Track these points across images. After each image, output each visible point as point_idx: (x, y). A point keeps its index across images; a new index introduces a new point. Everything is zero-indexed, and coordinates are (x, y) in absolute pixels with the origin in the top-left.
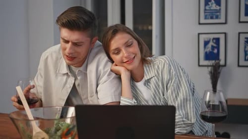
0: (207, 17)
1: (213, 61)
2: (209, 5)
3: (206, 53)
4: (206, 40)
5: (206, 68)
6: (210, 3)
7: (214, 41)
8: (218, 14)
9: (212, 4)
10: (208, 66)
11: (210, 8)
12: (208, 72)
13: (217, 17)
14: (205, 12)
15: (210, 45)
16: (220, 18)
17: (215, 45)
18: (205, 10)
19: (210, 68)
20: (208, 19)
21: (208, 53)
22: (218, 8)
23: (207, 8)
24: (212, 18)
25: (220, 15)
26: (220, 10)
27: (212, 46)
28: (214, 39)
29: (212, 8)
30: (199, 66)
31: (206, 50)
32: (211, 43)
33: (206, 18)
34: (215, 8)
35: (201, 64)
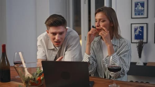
0: (136, 14)
1: (139, 40)
2: (137, 7)
3: (136, 35)
4: (136, 27)
6: (138, 6)
8: (143, 12)
9: (139, 6)
10: (136, 43)
11: (138, 8)
12: (136, 46)
13: (142, 14)
15: (138, 31)
16: (144, 15)
17: (141, 31)
18: (135, 10)
20: (137, 15)
21: (137, 35)
22: (143, 9)
23: (136, 9)
24: (139, 15)
25: (144, 13)
26: (144, 10)
27: (139, 31)
28: (140, 27)
29: (139, 9)
31: (135, 34)
33: (135, 15)
34: (141, 9)
35: (132, 42)
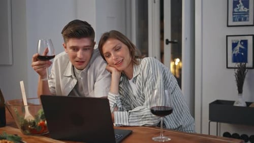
0: (236, 19)
1: (239, 64)
2: (237, 7)
3: (234, 55)
4: (234, 42)
5: (234, 69)
6: (238, 5)
7: (242, 43)
8: (246, 16)
9: (240, 6)
10: (235, 68)
11: (238, 10)
12: (235, 74)
13: (245, 20)
14: (233, 15)
15: (237, 48)
16: (248, 21)
17: (243, 47)
18: (234, 12)
19: (237, 70)
20: (236, 21)
21: (236, 55)
22: (246, 10)
23: (236, 10)
24: (240, 20)
25: (248, 17)
26: (248, 11)
27: (240, 48)
28: (242, 41)
29: (240, 11)
30: (227, 67)
31: (234, 53)
32: (239, 46)
33: (234, 21)
34: (243, 10)
35: (229, 66)
